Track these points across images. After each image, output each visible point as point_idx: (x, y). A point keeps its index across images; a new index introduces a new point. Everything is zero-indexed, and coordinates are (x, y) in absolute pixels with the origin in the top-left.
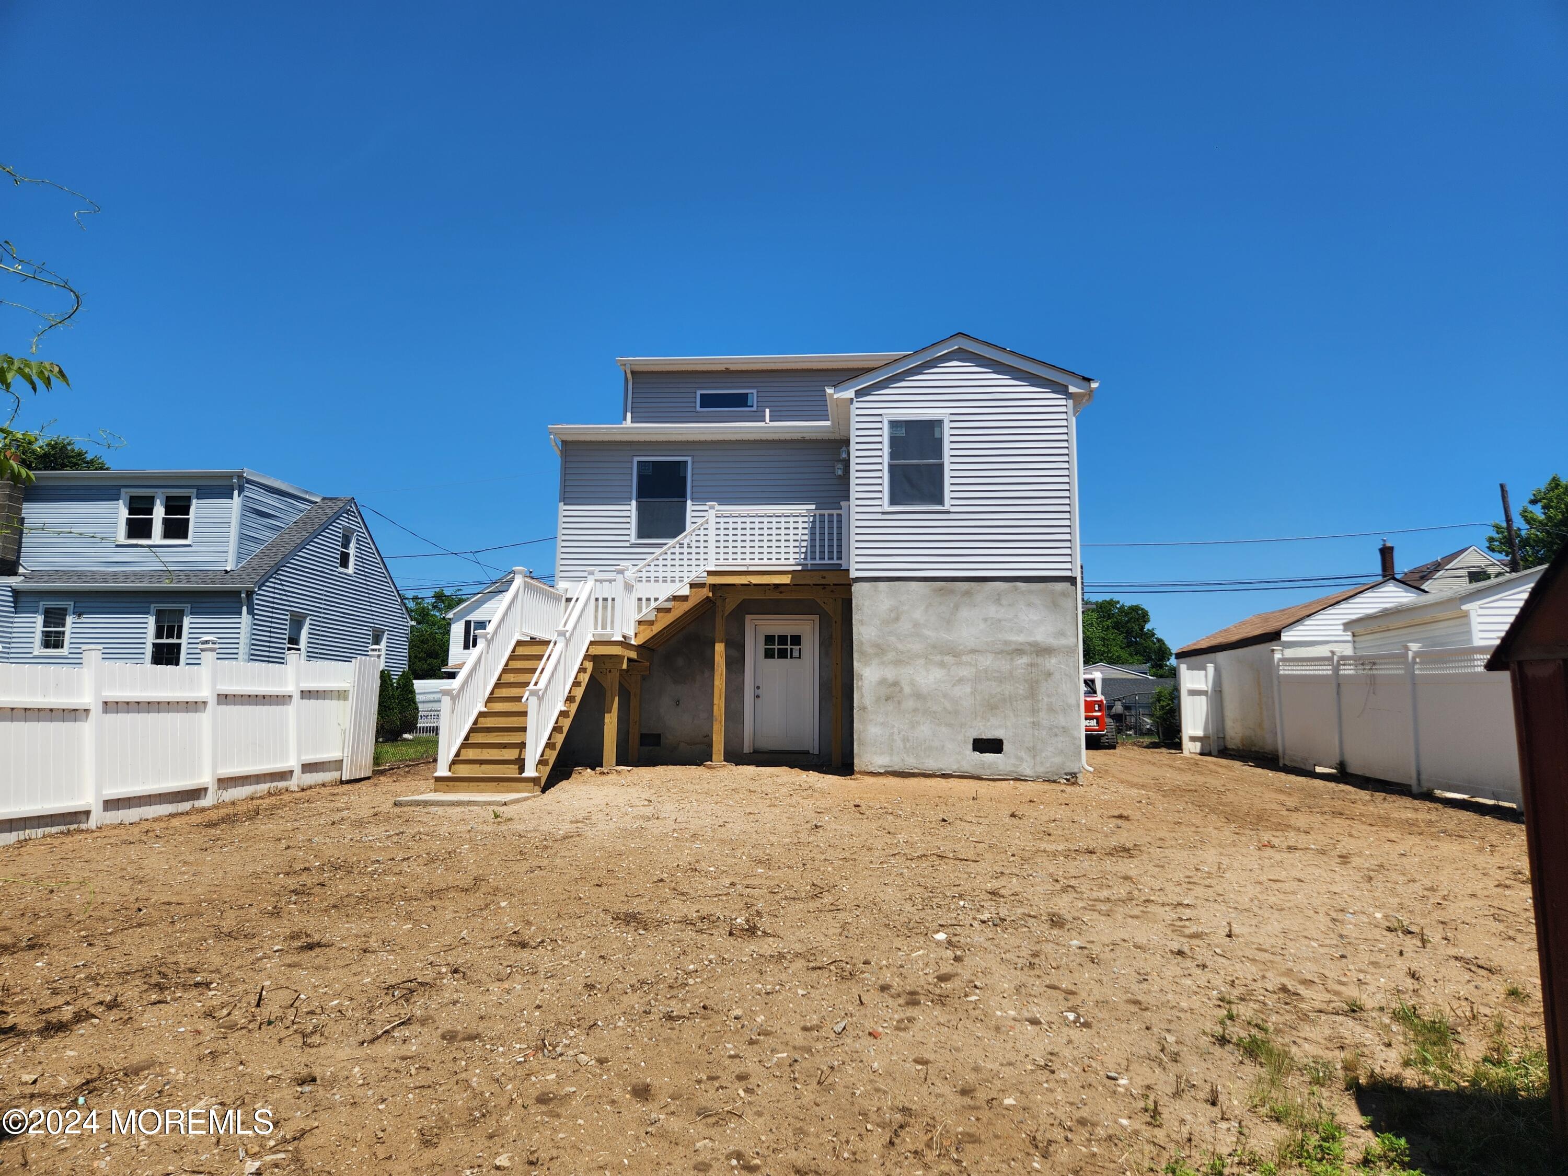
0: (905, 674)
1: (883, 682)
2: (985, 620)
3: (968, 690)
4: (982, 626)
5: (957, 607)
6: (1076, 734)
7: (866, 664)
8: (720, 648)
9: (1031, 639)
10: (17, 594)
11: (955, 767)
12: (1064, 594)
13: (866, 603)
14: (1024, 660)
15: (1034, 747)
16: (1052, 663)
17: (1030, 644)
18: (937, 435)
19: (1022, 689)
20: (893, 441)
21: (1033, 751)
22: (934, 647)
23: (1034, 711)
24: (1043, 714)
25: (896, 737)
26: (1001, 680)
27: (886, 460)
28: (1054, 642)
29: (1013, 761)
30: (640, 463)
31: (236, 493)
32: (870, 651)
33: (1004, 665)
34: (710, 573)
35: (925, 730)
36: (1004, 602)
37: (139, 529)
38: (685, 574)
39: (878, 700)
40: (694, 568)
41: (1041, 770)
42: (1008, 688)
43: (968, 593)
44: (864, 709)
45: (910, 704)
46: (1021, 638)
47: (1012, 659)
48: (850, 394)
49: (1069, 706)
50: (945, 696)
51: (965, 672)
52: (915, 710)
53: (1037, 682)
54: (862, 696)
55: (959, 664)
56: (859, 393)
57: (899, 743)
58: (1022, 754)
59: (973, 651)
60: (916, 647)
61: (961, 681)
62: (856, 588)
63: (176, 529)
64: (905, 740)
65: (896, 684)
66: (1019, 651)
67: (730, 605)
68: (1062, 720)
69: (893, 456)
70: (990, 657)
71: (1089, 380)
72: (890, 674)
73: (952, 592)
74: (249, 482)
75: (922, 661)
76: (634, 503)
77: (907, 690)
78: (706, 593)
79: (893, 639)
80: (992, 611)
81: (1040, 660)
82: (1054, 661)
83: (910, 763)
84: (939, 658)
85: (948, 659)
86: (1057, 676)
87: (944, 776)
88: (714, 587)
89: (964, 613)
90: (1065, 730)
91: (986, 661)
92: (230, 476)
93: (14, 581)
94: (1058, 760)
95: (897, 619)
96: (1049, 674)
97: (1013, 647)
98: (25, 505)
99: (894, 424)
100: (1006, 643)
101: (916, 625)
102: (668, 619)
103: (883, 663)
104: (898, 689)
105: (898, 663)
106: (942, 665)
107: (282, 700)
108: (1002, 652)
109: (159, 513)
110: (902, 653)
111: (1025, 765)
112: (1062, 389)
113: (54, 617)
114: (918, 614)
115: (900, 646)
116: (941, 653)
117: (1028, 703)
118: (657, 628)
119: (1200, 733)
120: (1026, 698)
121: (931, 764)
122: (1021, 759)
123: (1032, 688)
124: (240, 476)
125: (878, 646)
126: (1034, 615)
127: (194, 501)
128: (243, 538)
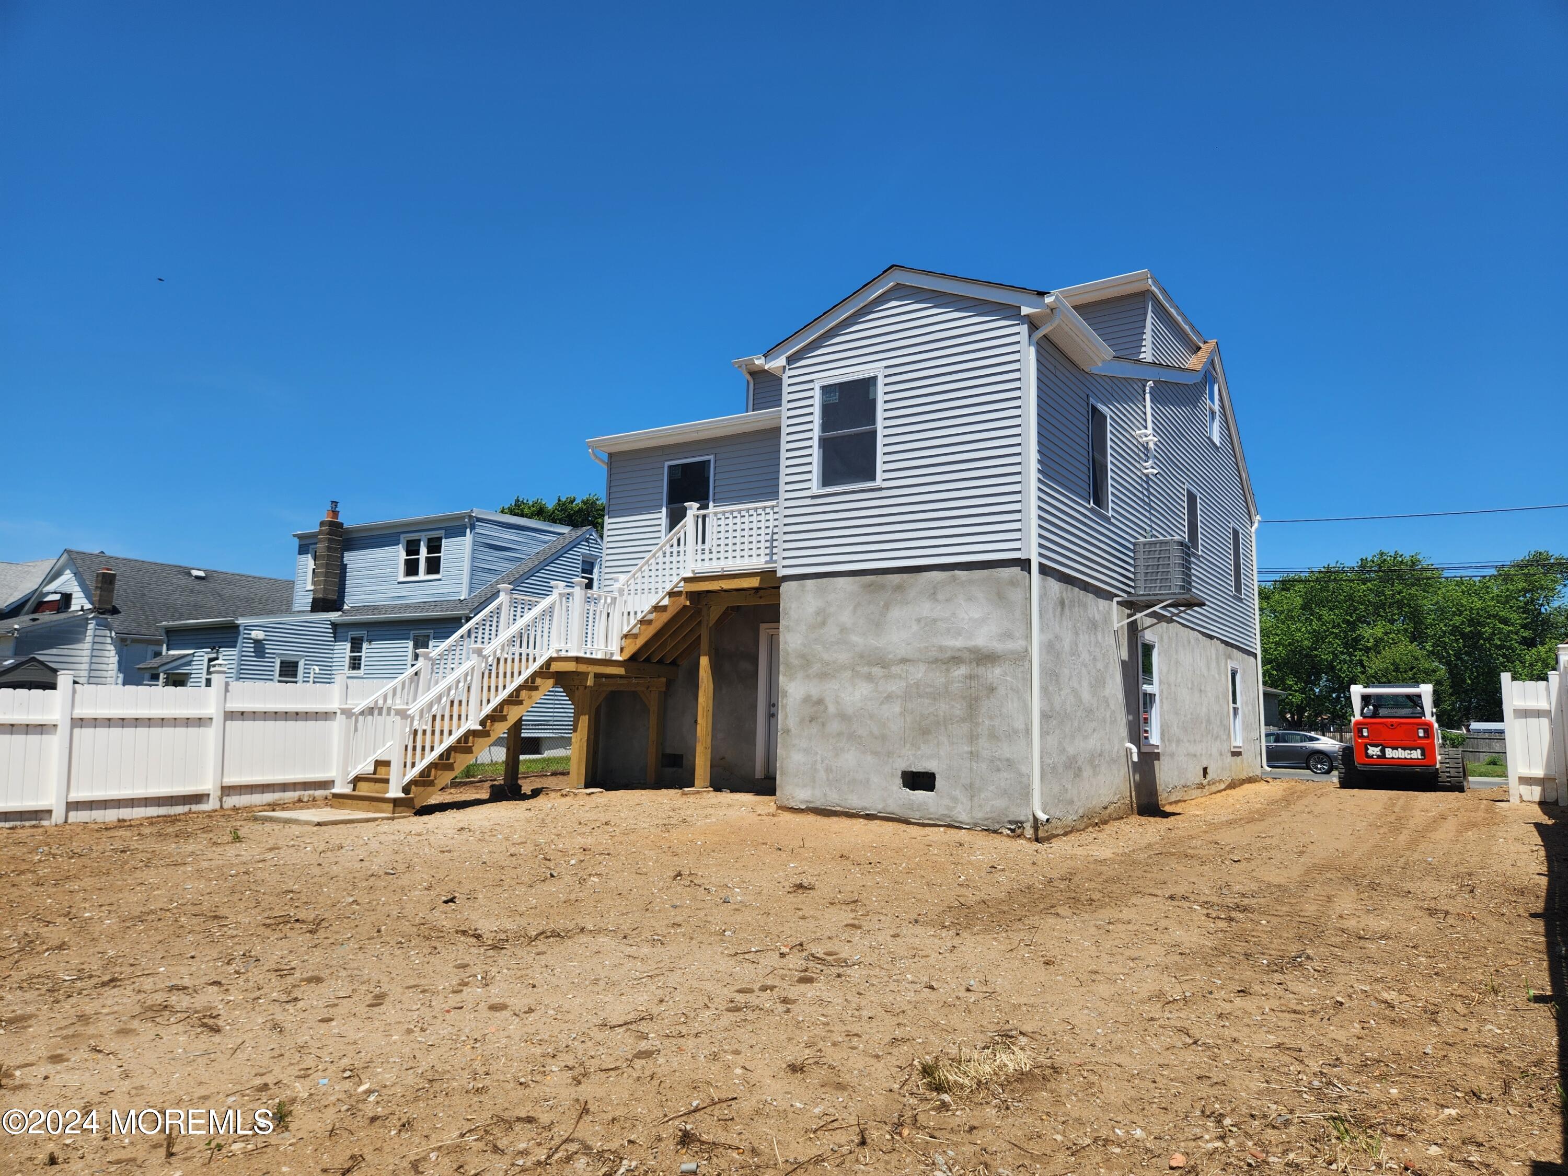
0: (829, 689)
1: (807, 699)
2: (919, 620)
3: (897, 709)
4: (915, 628)
5: (887, 606)
6: (1024, 769)
7: (791, 678)
8: (704, 661)
9: (971, 644)
10: (335, 626)
11: (880, 807)
12: (1013, 583)
13: (794, 606)
14: (962, 670)
15: (971, 785)
16: (995, 673)
17: (970, 650)
18: (871, 397)
19: (959, 709)
20: (827, 410)
21: (971, 789)
22: (862, 657)
23: (973, 738)
24: (983, 742)
25: (819, 766)
26: (935, 697)
27: (816, 433)
28: (998, 646)
29: (946, 801)
30: (670, 467)
31: (468, 530)
32: (795, 662)
33: (938, 678)
34: (686, 580)
35: (850, 758)
36: (940, 597)
37: (411, 568)
39: (802, 721)
41: (979, 815)
42: (943, 707)
43: (899, 588)
44: (787, 731)
45: (835, 726)
46: (959, 643)
47: (948, 670)
48: (781, 361)
49: (1016, 732)
50: (871, 717)
51: (895, 687)
52: (840, 734)
53: (977, 699)
54: (786, 717)
55: (887, 677)
56: (790, 360)
57: (822, 775)
58: (957, 793)
59: (904, 661)
60: (843, 657)
61: (889, 698)
62: (785, 587)
63: (434, 566)
64: (828, 770)
65: (820, 702)
66: (956, 660)
68: (1006, 751)
69: (825, 427)
70: (922, 667)
72: (814, 689)
73: (883, 587)
74: (479, 520)
75: (848, 674)
76: (664, 510)
77: (832, 709)
78: (684, 601)
79: (819, 647)
80: (926, 609)
81: (981, 671)
82: (998, 671)
83: (832, 799)
84: (866, 669)
85: (877, 671)
86: (1002, 691)
87: (869, 817)
88: (691, 595)
89: (896, 613)
90: (1010, 763)
91: (919, 673)
92: (462, 517)
93: (334, 616)
94: (1000, 803)
95: (824, 623)
96: (992, 689)
97: (949, 654)
98: (346, 554)
99: (825, 389)
100: (941, 649)
101: (843, 630)
102: (650, 631)
103: (808, 676)
104: (822, 708)
105: (823, 676)
106: (869, 678)
108: (936, 661)
109: (423, 553)
110: (828, 664)
111: (959, 808)
113: (356, 646)
114: (846, 617)
115: (826, 657)
116: (870, 664)
117: (965, 727)
118: (640, 642)
119: (1539, 772)
120: (963, 720)
121: (854, 802)
122: (955, 799)
123: (970, 707)
124: (470, 517)
125: (803, 656)
126: (976, 613)
127: (443, 541)
128: (474, 570)
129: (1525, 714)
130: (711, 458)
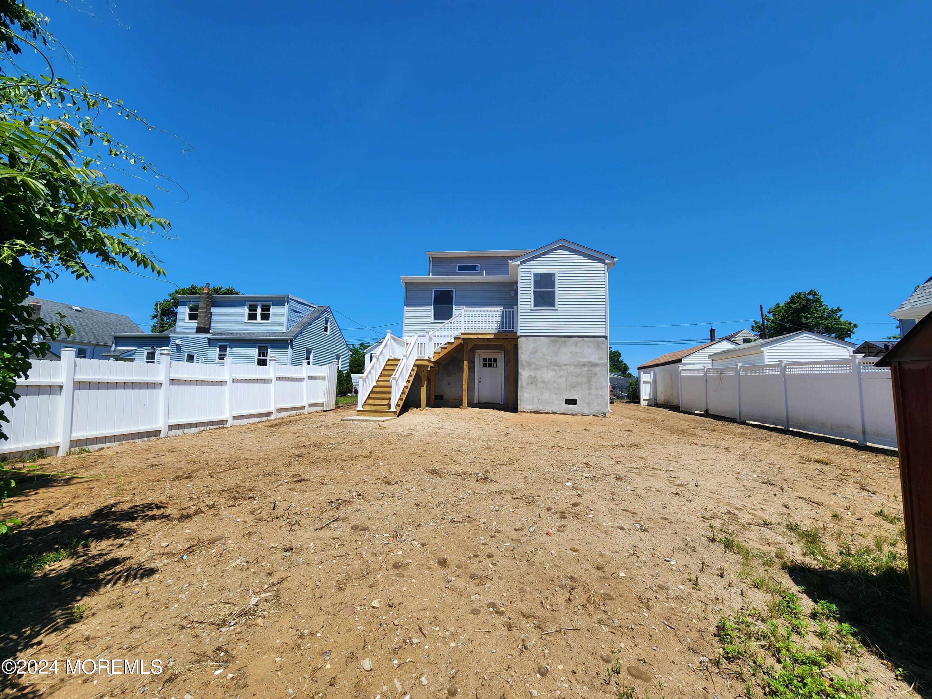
0: (539, 374)
1: (530, 376)
2: (571, 353)
3: (564, 380)
4: (570, 355)
5: (560, 348)
6: (606, 397)
7: (524, 369)
8: (466, 363)
9: (589, 360)
10: (209, 340)
11: (558, 410)
12: (602, 343)
13: (524, 346)
14: (586, 368)
15: (589, 403)
16: (597, 370)
17: (588, 362)
18: (553, 280)
19: (585, 380)
20: (535, 282)
21: (589, 404)
22: (550, 363)
23: (590, 389)
24: (593, 390)
25: (535, 398)
26: (577, 376)
27: (532, 289)
28: (598, 362)
29: (581, 408)
30: (435, 291)
31: (286, 303)
32: (525, 364)
33: (578, 370)
34: (462, 334)
35: (546, 395)
36: (578, 345)
37: (252, 317)
38: (452, 334)
39: (528, 384)
40: (456, 332)
41: (592, 411)
42: (579, 379)
43: (564, 342)
44: (522, 387)
45: (540, 385)
46: (585, 360)
47: (581, 368)
48: (518, 263)
49: (604, 387)
50: (554, 382)
51: (563, 373)
52: (543, 388)
53: (591, 377)
54: (522, 382)
55: (560, 370)
56: (522, 263)
57: (536, 400)
58: (585, 405)
59: (566, 365)
60: (544, 363)
61: (561, 376)
62: (520, 339)
63: (265, 317)
64: (538, 399)
65: (535, 377)
66: (584, 365)
67: (470, 346)
68: (600, 392)
69: (535, 287)
70: (573, 367)
71: (614, 258)
72: (533, 373)
73: (558, 341)
74: (291, 299)
75: (546, 368)
76: (433, 306)
77: (540, 380)
78: (460, 341)
79: (534, 360)
80: (574, 349)
81: (592, 369)
82: (598, 369)
83: (540, 408)
84: (552, 367)
85: (556, 368)
86: (599, 375)
87: (553, 413)
88: (463, 339)
89: (563, 350)
90: (602, 396)
91: (571, 369)
92: (284, 297)
93: (209, 335)
94: (599, 408)
95: (536, 352)
96: (596, 374)
97: (582, 363)
98: (212, 308)
99: (535, 275)
100: (579, 361)
101: (543, 354)
102: (446, 351)
103: (530, 369)
104: (536, 379)
105: (536, 369)
106: (554, 370)
107: (301, 380)
108: (577, 365)
109: (259, 311)
110: (538, 365)
111: (585, 409)
112: (602, 261)
113: (223, 349)
114: (544, 350)
115: (537, 363)
116: (553, 365)
117: (587, 385)
118: (441, 355)
119: (648, 398)
120: (586, 383)
121: (548, 409)
122: (584, 407)
123: (589, 379)
124: (288, 297)
125: (528, 362)
126: (590, 351)
127: (272, 307)
128: (289, 320)
129: (645, 382)
130: (454, 290)
